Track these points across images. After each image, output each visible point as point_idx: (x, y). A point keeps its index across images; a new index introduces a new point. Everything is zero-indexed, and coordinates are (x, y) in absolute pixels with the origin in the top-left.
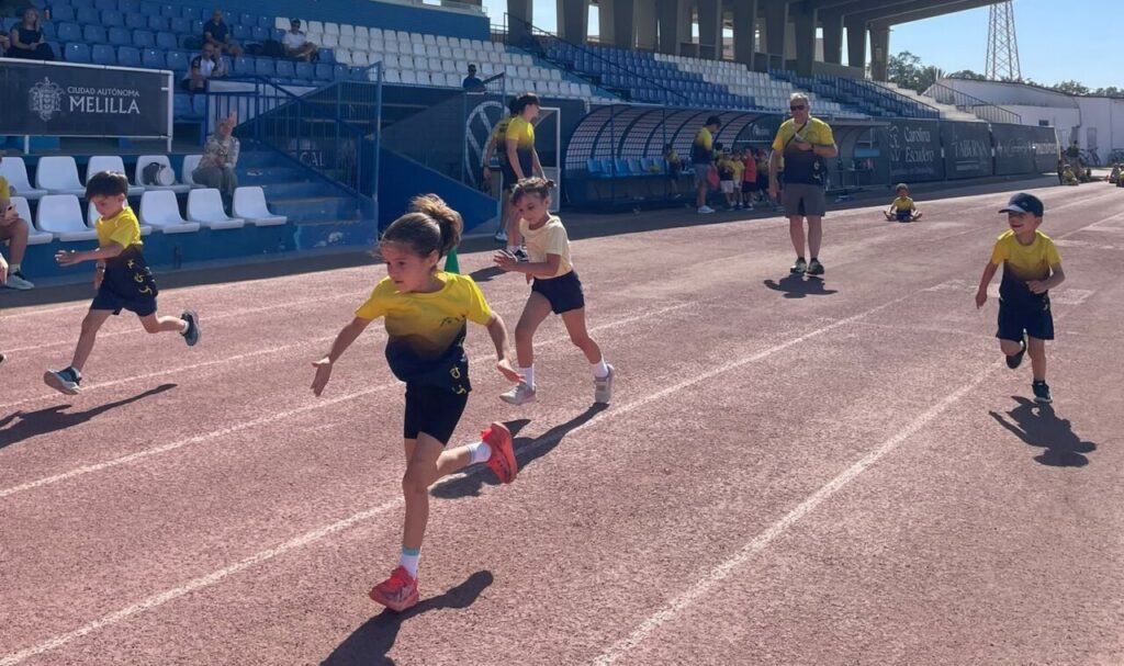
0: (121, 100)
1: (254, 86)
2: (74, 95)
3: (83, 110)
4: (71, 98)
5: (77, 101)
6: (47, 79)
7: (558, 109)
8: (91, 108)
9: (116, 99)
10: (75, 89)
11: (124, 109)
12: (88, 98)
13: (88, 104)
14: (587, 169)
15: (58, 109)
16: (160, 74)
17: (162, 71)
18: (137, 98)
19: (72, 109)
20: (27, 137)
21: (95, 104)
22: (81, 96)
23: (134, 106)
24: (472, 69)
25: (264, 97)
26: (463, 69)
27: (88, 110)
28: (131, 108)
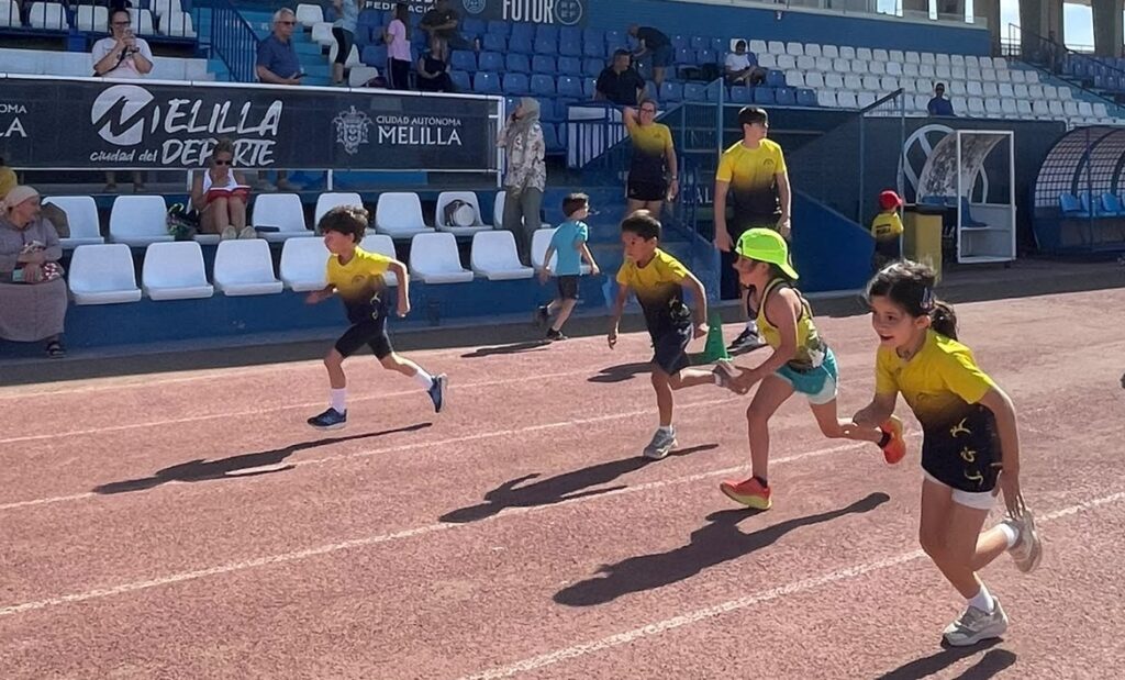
0: (439, 130)
1: (603, 110)
2: (383, 125)
3: (393, 142)
4: (380, 128)
5: (387, 132)
6: (353, 107)
7: (1012, 133)
8: (403, 139)
9: (434, 129)
10: (385, 119)
11: (442, 140)
12: (400, 129)
13: (400, 135)
14: (1061, 206)
15: (365, 141)
16: (487, 100)
17: (490, 97)
18: (457, 128)
19: (381, 141)
20: (330, 172)
21: (409, 136)
22: (391, 126)
23: (455, 136)
24: (940, 89)
25: (613, 124)
26: (927, 89)
27: (400, 142)
28: (452, 138)
